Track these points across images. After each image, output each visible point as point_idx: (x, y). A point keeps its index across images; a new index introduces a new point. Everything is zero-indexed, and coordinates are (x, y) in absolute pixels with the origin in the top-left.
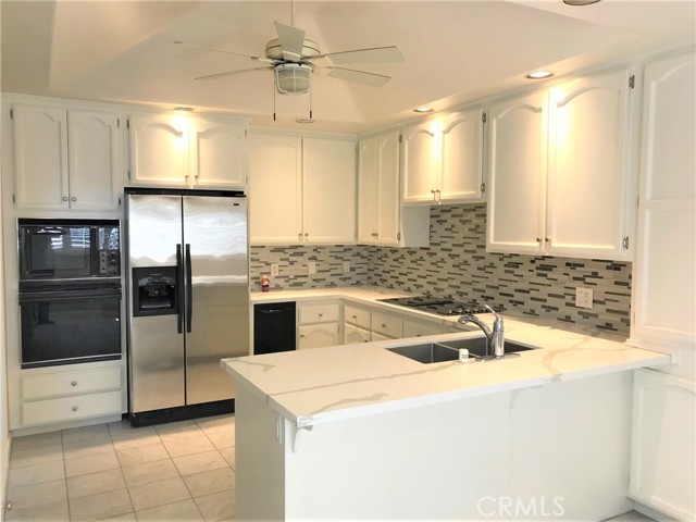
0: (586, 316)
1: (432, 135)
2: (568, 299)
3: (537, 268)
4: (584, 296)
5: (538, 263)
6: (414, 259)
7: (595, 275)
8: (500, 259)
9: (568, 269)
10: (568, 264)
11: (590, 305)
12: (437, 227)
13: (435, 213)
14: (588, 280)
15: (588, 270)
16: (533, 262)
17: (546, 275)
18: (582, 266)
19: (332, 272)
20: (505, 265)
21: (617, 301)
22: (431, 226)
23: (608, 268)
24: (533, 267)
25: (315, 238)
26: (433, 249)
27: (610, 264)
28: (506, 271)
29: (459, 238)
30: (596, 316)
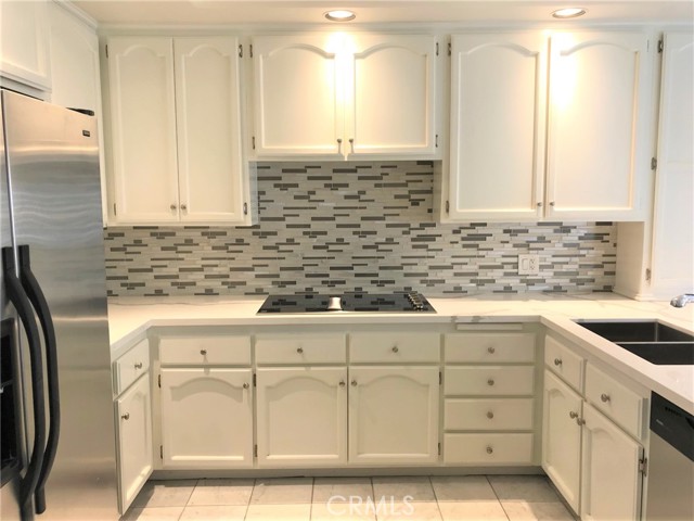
0: (530, 283)
1: (332, 57)
2: (509, 269)
3: (463, 239)
4: (529, 264)
5: (465, 233)
7: (541, 239)
8: (404, 233)
9: (507, 237)
10: (505, 231)
11: (537, 270)
12: (272, 191)
13: (267, 173)
14: (532, 245)
15: (533, 235)
16: (455, 232)
18: (526, 231)
20: (413, 240)
21: (568, 263)
22: (261, 193)
23: (556, 231)
24: (457, 237)
27: (558, 227)
28: (414, 247)
29: (325, 208)
30: (543, 281)
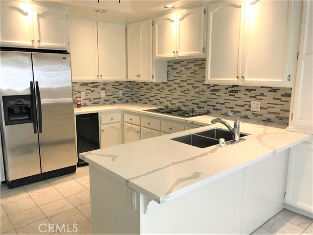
0: (256, 115)
1: (173, 21)
2: (247, 107)
3: (229, 92)
4: (256, 106)
5: (230, 89)
6: (158, 89)
7: (262, 95)
8: (208, 88)
9: (247, 92)
10: (247, 90)
11: (259, 110)
12: (171, 71)
13: (170, 64)
14: (258, 97)
15: (258, 92)
16: (227, 89)
17: (234, 95)
18: (255, 90)
19: (114, 96)
20: (211, 91)
21: (274, 108)
22: (168, 71)
23: (269, 91)
24: (227, 91)
25: (106, 78)
26: (170, 83)
27: (270, 89)
28: (211, 94)
29: (184, 77)
30: (262, 115)
